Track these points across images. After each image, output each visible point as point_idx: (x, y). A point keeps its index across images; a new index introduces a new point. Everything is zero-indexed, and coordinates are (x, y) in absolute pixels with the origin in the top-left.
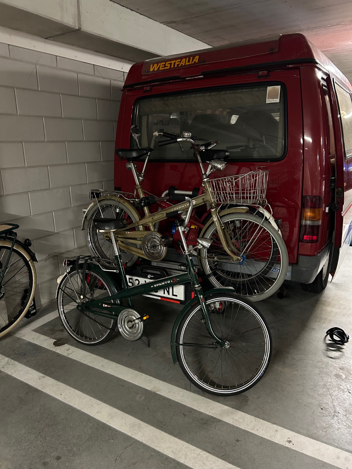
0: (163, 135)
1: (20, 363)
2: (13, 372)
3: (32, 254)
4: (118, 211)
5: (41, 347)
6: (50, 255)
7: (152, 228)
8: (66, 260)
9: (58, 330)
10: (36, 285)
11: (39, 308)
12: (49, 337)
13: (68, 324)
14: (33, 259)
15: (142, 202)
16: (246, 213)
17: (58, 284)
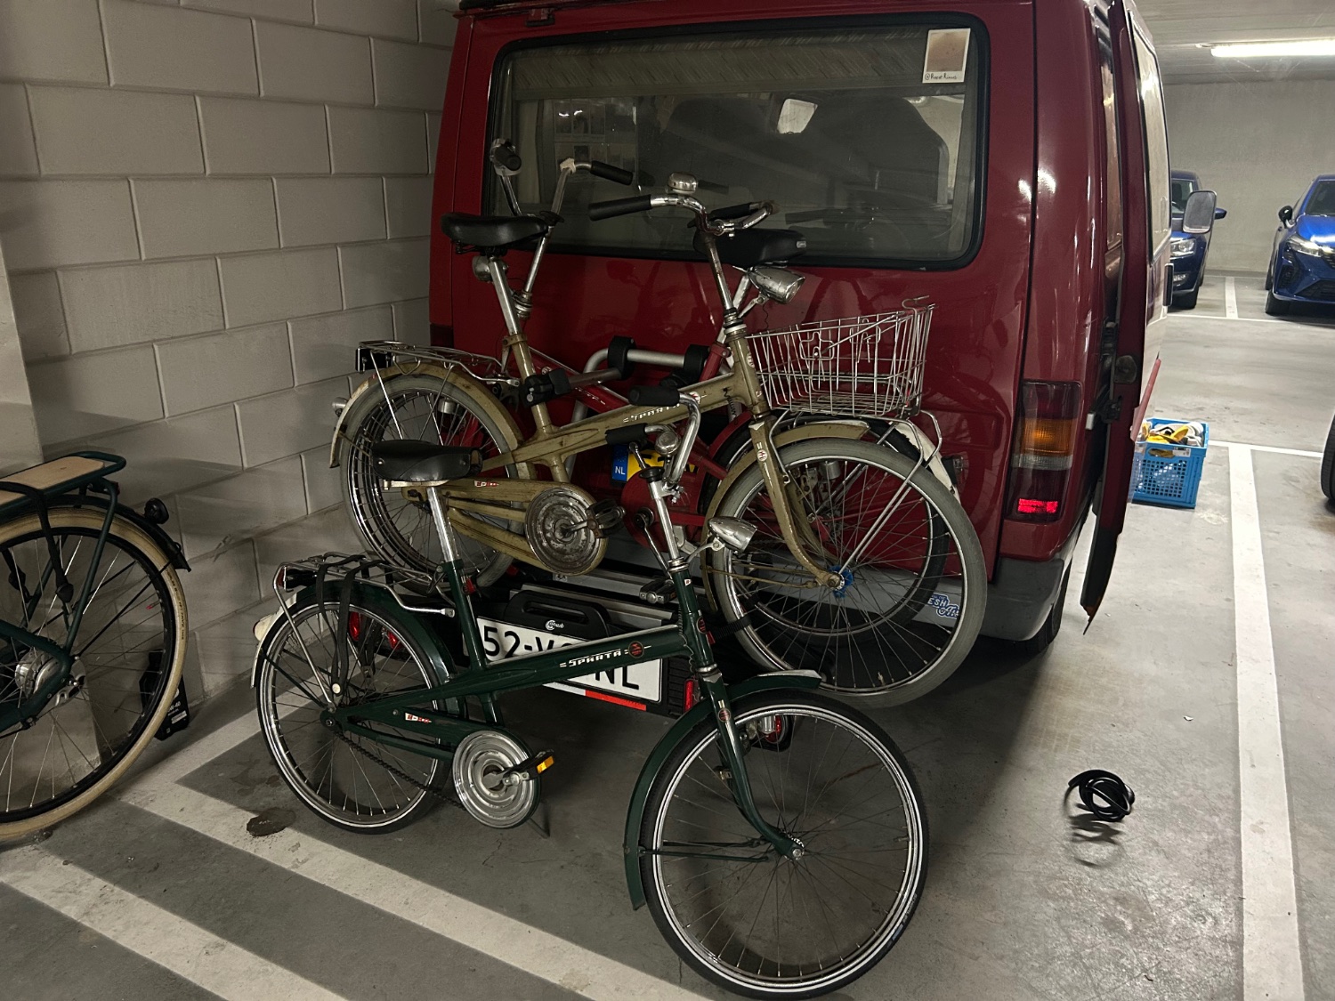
0: (592, 171)
1: (143, 897)
2: (120, 928)
3: (171, 547)
4: (445, 408)
5: (208, 839)
6: (227, 540)
7: (558, 473)
8: (282, 570)
9: (261, 781)
10: (188, 635)
11: (196, 702)
12: (231, 803)
13: (294, 764)
14: (176, 560)
15: (529, 392)
16: (862, 439)
17: (259, 642)
